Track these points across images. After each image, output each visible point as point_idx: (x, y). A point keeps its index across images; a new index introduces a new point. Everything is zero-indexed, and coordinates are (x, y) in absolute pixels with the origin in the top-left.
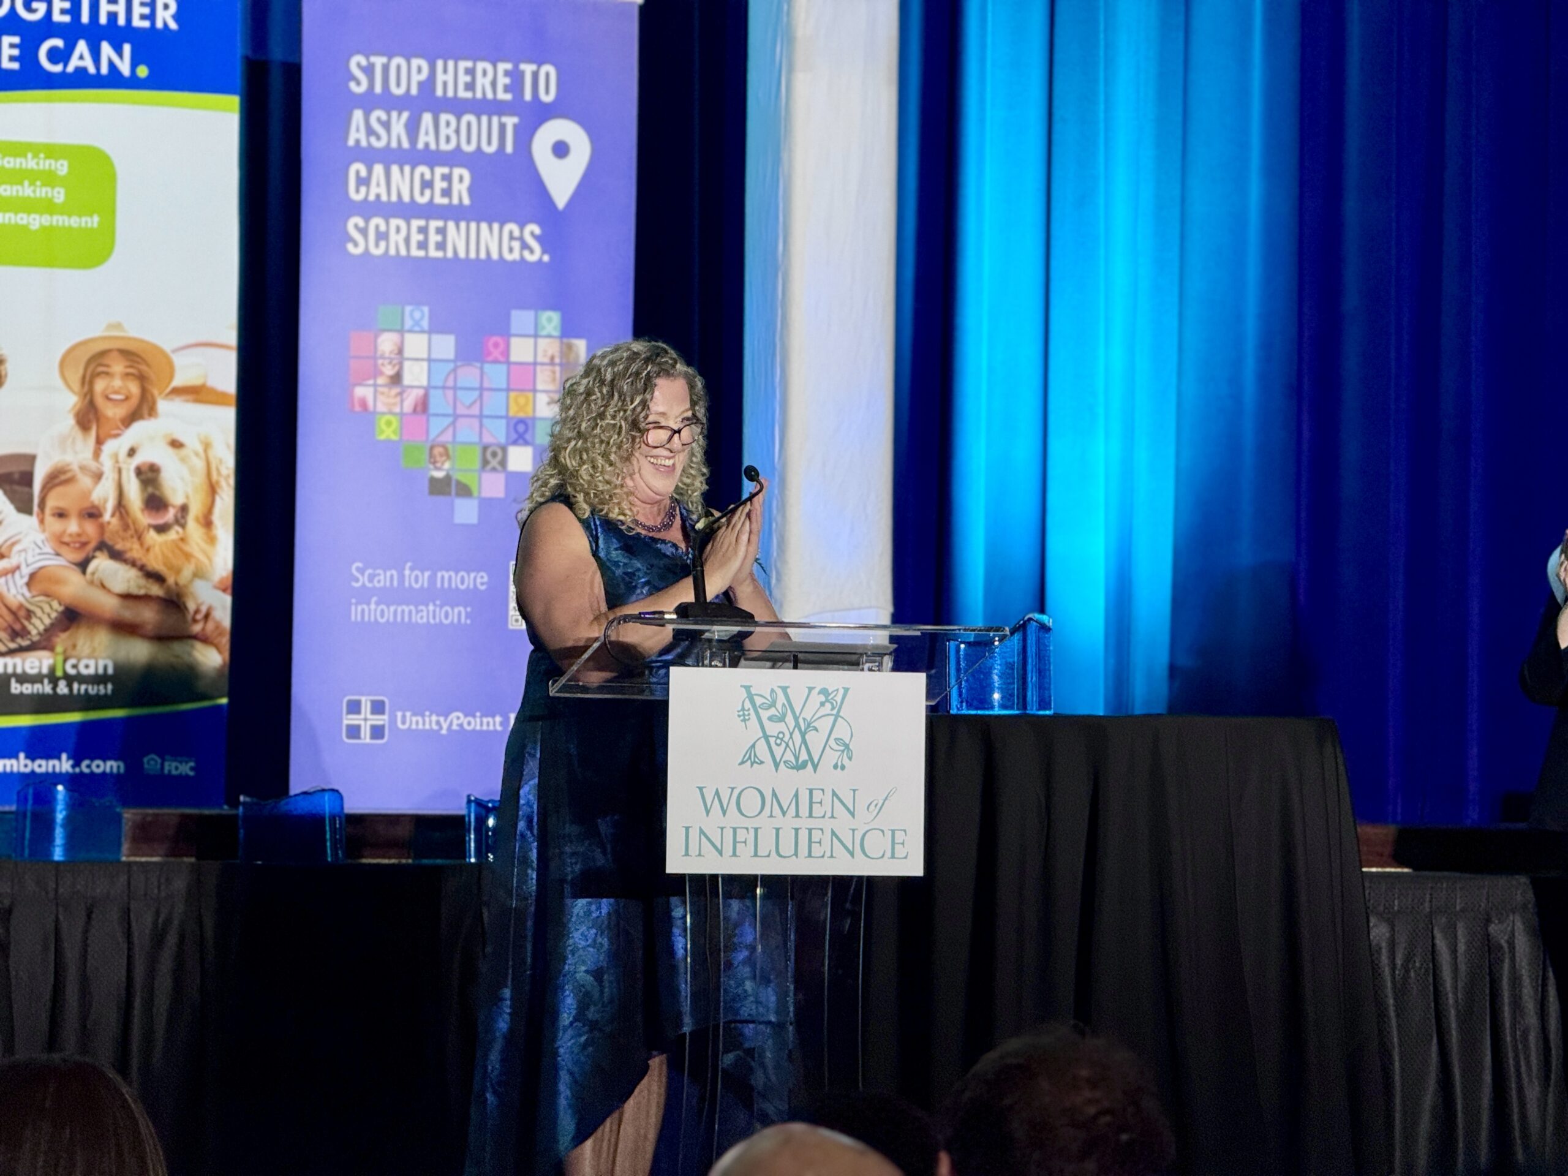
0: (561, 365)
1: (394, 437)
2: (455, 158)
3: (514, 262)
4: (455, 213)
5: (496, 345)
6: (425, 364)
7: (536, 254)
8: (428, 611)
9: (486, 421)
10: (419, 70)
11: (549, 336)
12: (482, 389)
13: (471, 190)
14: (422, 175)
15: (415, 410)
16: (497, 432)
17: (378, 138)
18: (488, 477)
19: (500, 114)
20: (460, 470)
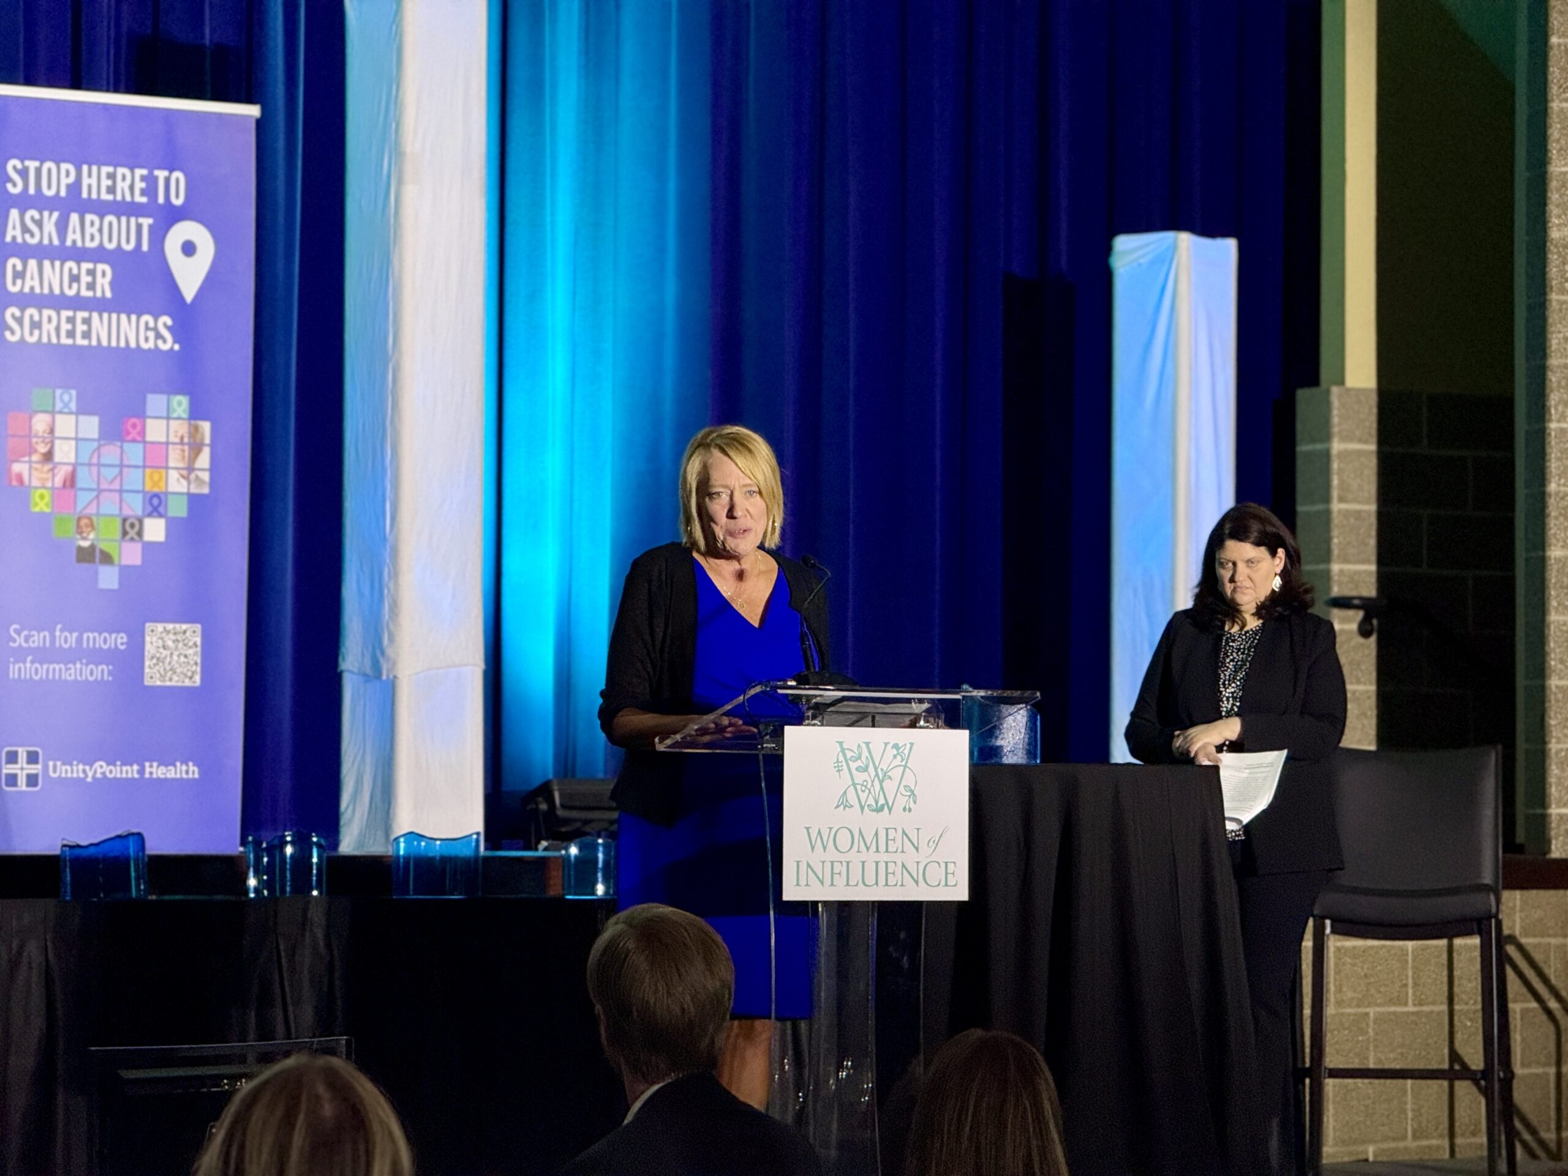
0: (189, 444)
1: (47, 510)
2: (99, 255)
3: (150, 350)
4: (100, 305)
5: (134, 426)
6: (73, 443)
7: (168, 344)
8: (76, 669)
9: (125, 495)
10: (68, 174)
11: (179, 418)
12: (122, 466)
13: (113, 284)
14: (70, 270)
15: (64, 486)
16: (135, 505)
17: (32, 235)
18: (127, 546)
19: (137, 216)
20: (106, 540)
